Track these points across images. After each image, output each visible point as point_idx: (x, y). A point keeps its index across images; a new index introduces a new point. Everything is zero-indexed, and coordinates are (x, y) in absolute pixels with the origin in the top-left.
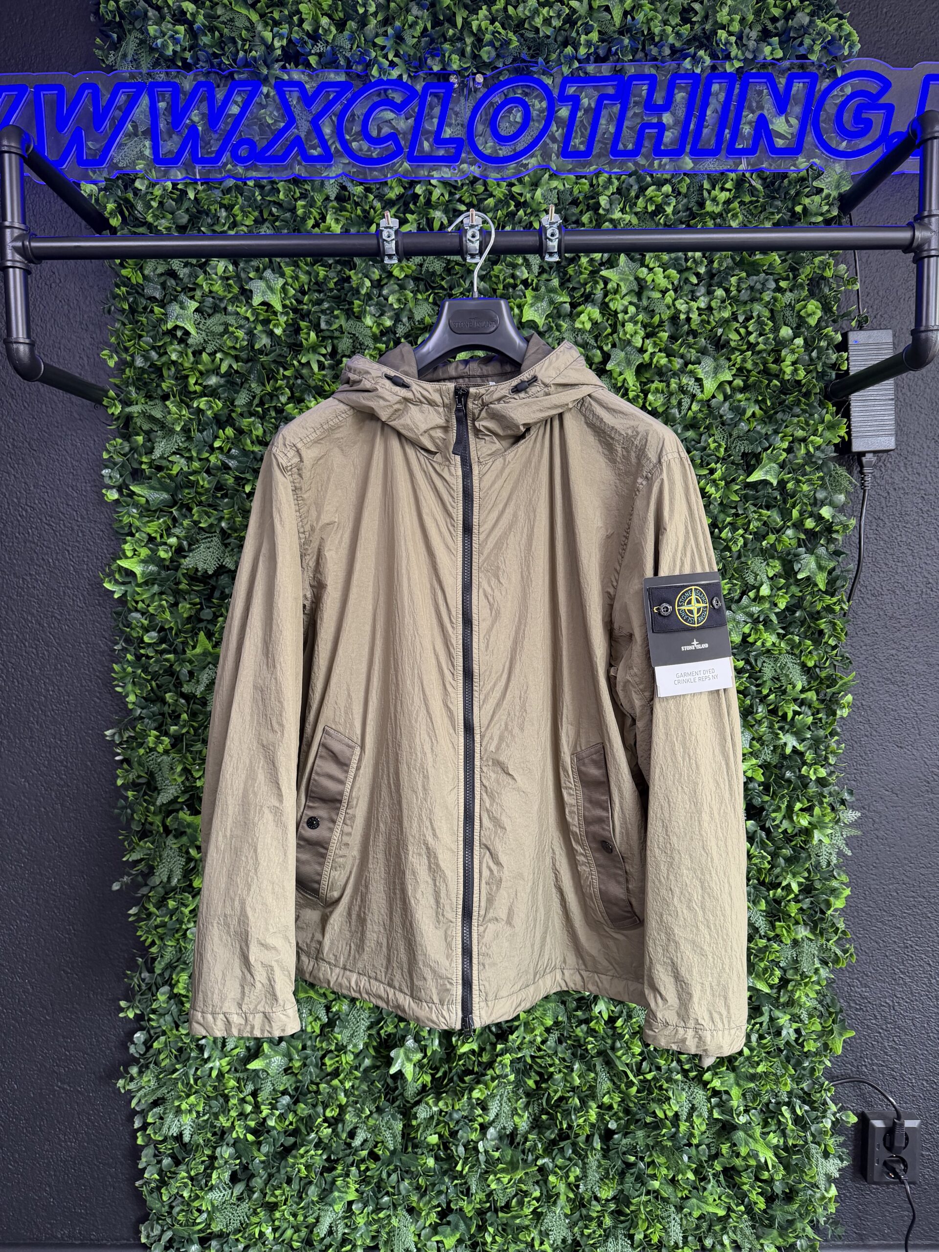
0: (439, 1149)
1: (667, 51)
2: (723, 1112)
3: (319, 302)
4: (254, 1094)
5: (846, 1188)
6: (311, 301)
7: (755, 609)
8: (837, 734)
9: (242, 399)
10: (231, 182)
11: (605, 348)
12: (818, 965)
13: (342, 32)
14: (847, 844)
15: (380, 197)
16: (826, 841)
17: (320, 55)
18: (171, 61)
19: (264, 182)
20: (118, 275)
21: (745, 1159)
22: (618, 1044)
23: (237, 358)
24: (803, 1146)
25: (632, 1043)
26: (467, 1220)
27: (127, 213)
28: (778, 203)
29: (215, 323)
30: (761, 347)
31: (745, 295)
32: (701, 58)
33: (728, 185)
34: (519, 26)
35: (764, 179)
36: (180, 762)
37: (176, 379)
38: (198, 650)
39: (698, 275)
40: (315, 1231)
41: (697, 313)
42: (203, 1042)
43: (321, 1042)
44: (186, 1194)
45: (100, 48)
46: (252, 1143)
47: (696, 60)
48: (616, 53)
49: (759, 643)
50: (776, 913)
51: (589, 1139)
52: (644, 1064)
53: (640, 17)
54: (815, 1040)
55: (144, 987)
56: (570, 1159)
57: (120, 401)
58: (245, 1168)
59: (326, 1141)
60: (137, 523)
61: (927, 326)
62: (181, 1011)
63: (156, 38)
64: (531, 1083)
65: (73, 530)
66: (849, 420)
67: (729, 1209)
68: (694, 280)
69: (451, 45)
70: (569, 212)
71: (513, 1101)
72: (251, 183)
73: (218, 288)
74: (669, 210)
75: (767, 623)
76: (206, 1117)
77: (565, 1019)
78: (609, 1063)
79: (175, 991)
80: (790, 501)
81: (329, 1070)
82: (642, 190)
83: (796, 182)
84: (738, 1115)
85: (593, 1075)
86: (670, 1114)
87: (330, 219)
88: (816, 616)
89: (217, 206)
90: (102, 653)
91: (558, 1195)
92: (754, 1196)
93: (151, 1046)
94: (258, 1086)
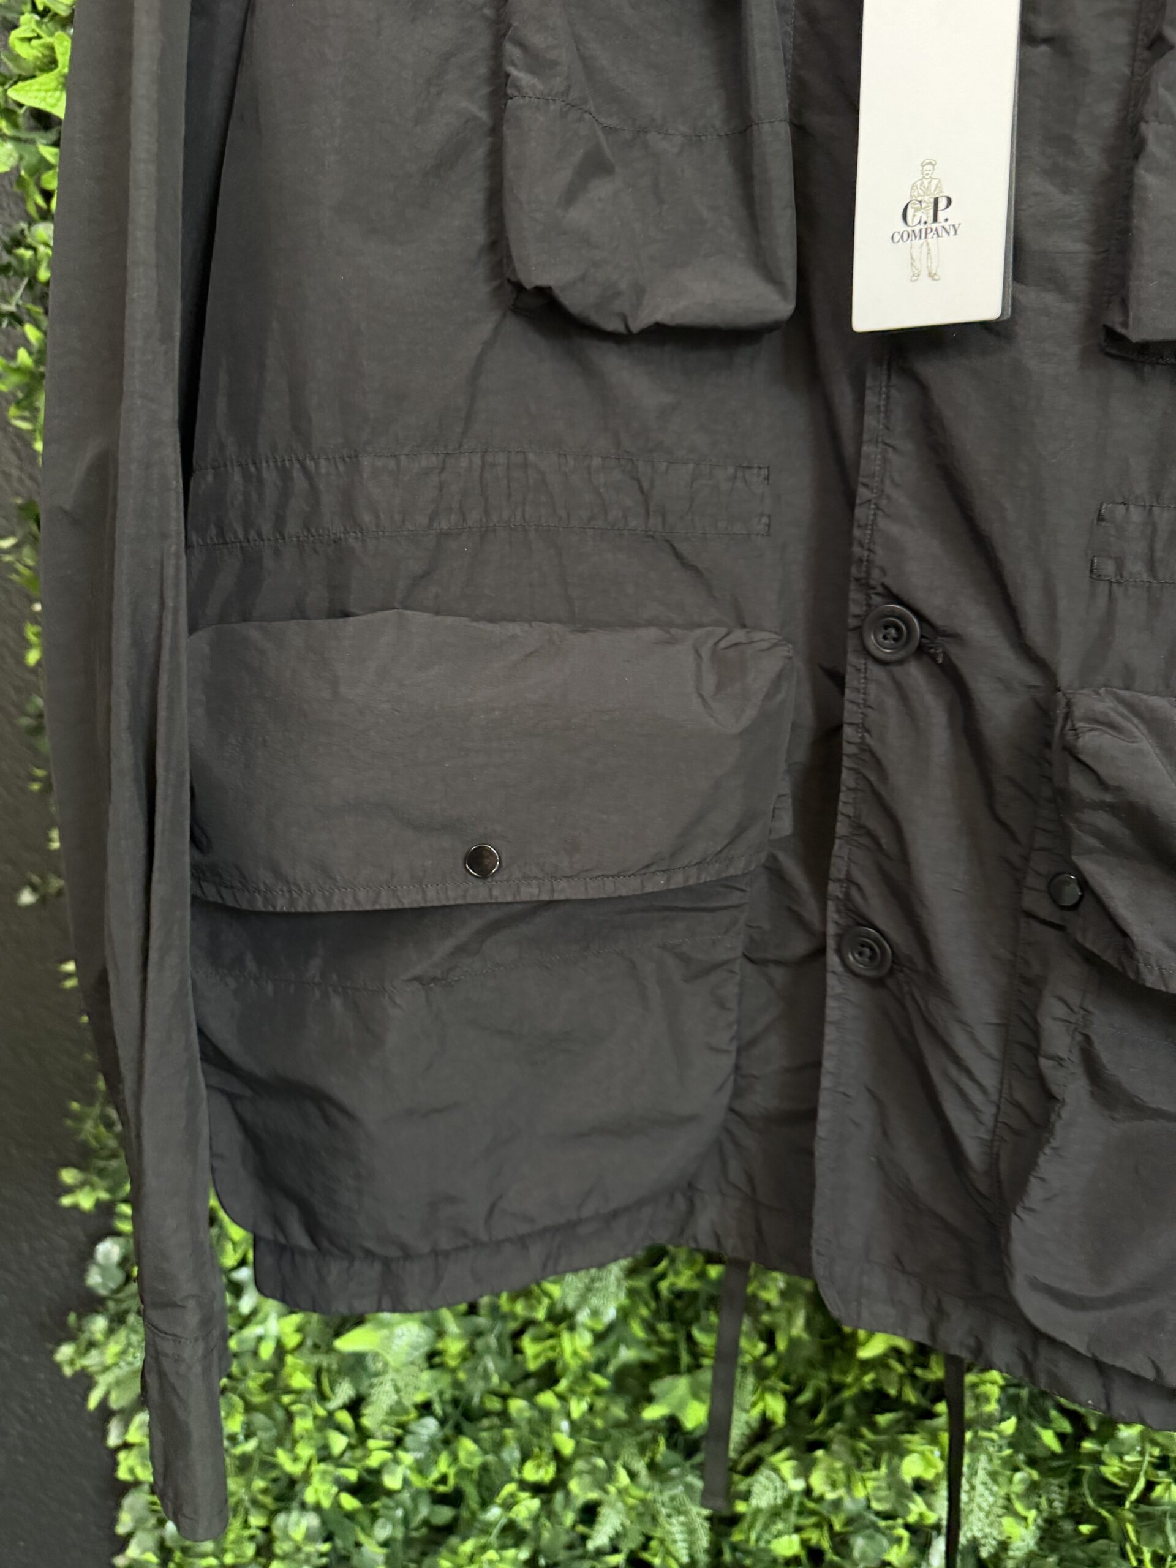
4: (355, 1407)
46: (352, 1515)
59: (528, 1526)
64: (1049, 1438)
81: (532, 1366)
94: (363, 1389)
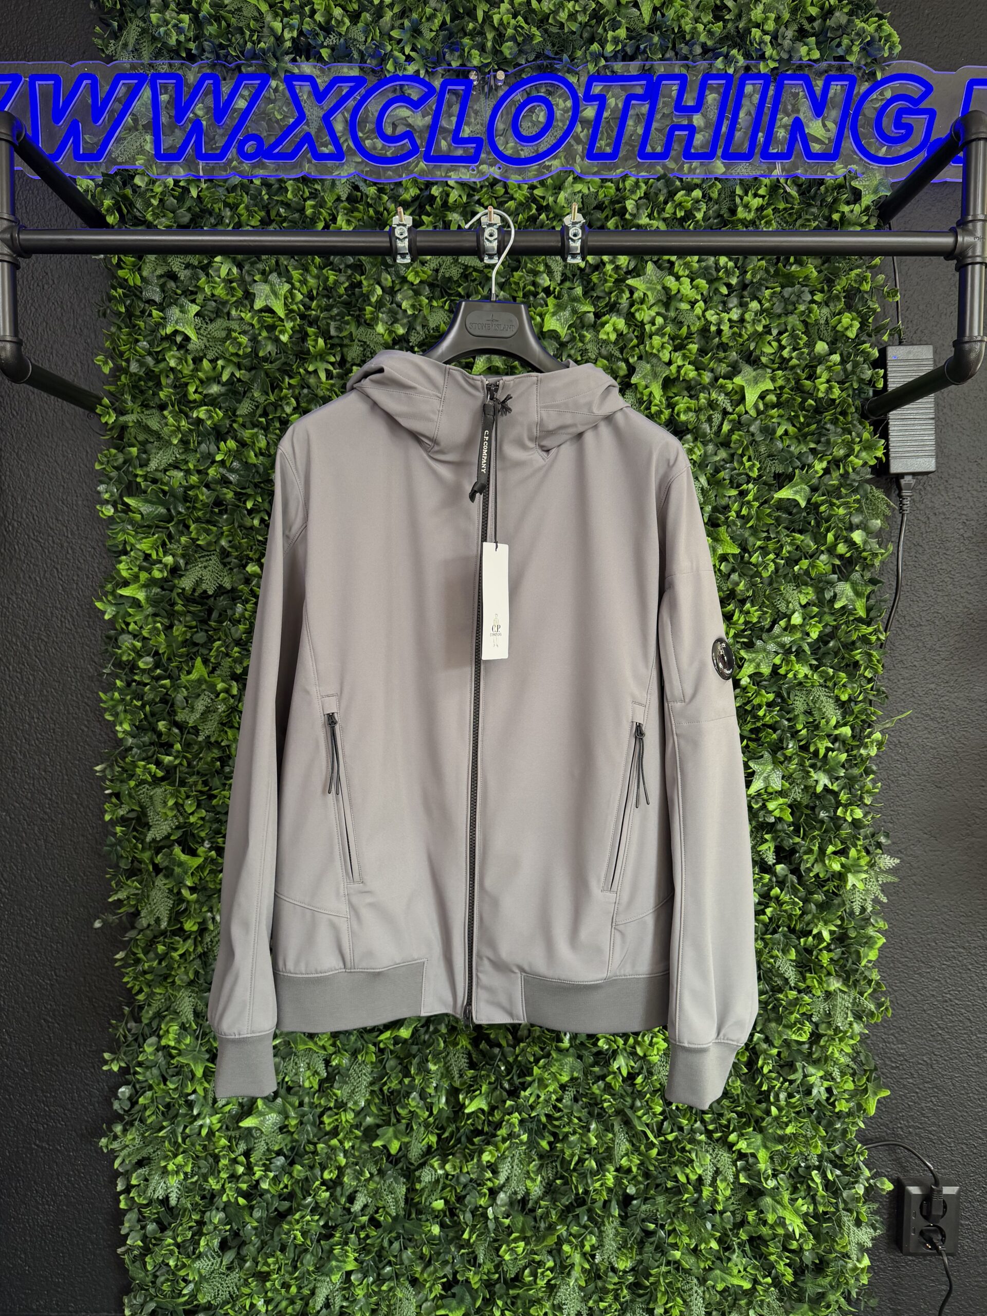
0: (445, 1215)
1: (698, 50)
2: (749, 1177)
3: (328, 308)
4: (247, 1154)
5: (880, 1259)
6: (319, 306)
7: (787, 639)
8: (873, 772)
9: (244, 408)
10: (236, 180)
11: (631, 360)
12: (851, 1019)
13: (355, 24)
14: (882, 891)
15: (395, 199)
16: (860, 886)
17: (333, 49)
18: (174, 53)
19: (272, 180)
20: (115, 276)
21: (772, 1227)
22: (638, 1103)
23: (239, 366)
24: (834, 1213)
25: (653, 1101)
26: (473, 1294)
27: (125, 211)
28: (814, 210)
29: (217, 328)
30: (794, 362)
31: (778, 310)
32: (734, 57)
33: (762, 191)
34: (542, 21)
35: (799, 186)
36: (172, 795)
37: (175, 387)
38: (194, 676)
39: (728, 286)
40: (311, 1304)
41: (728, 324)
42: (192, 1097)
43: (320, 1098)
44: (172, 1263)
45: (100, 37)
46: (243, 1207)
47: (728, 59)
48: (645, 51)
49: (790, 675)
50: (806, 964)
51: (606, 1204)
52: (665, 1123)
53: (670, 13)
54: (847, 1101)
55: (130, 1038)
56: (585, 1227)
57: (115, 410)
58: (236, 1234)
59: (323, 1205)
60: (133, 541)
61: (971, 336)
62: (169, 1063)
63: (159, 26)
64: (544, 1144)
65: (62, 546)
66: (887, 440)
67: (755, 1282)
68: (724, 291)
69: (472, 39)
70: (594, 217)
71: (525, 1163)
72: (257, 182)
73: (220, 291)
74: (699, 216)
75: (799, 653)
76: (196, 1178)
77: (581, 1076)
78: (627, 1123)
79: (163, 1042)
80: (825, 525)
81: (328, 1128)
82: (671, 195)
83: (833, 189)
84: (766, 1179)
85: (610, 1135)
86: (693, 1177)
87: (341, 220)
88: (851, 646)
89: (221, 205)
90: (91, 678)
91: (573, 1265)
92: (781, 1267)
93: (137, 1102)
94: (251, 1146)
